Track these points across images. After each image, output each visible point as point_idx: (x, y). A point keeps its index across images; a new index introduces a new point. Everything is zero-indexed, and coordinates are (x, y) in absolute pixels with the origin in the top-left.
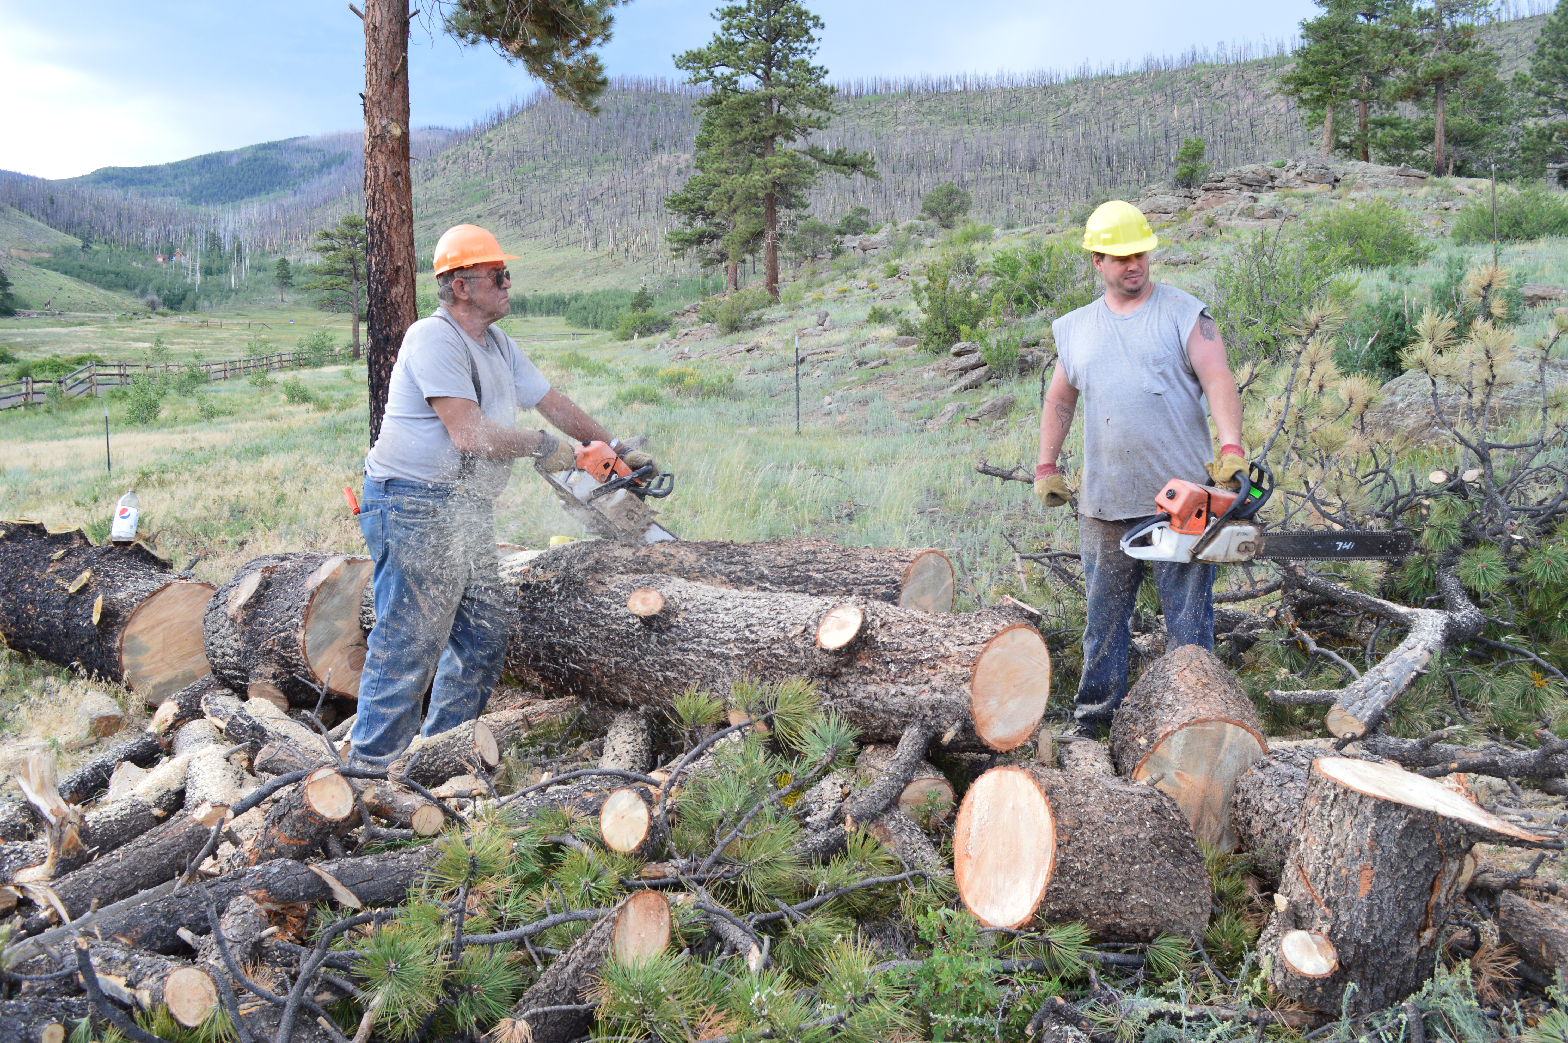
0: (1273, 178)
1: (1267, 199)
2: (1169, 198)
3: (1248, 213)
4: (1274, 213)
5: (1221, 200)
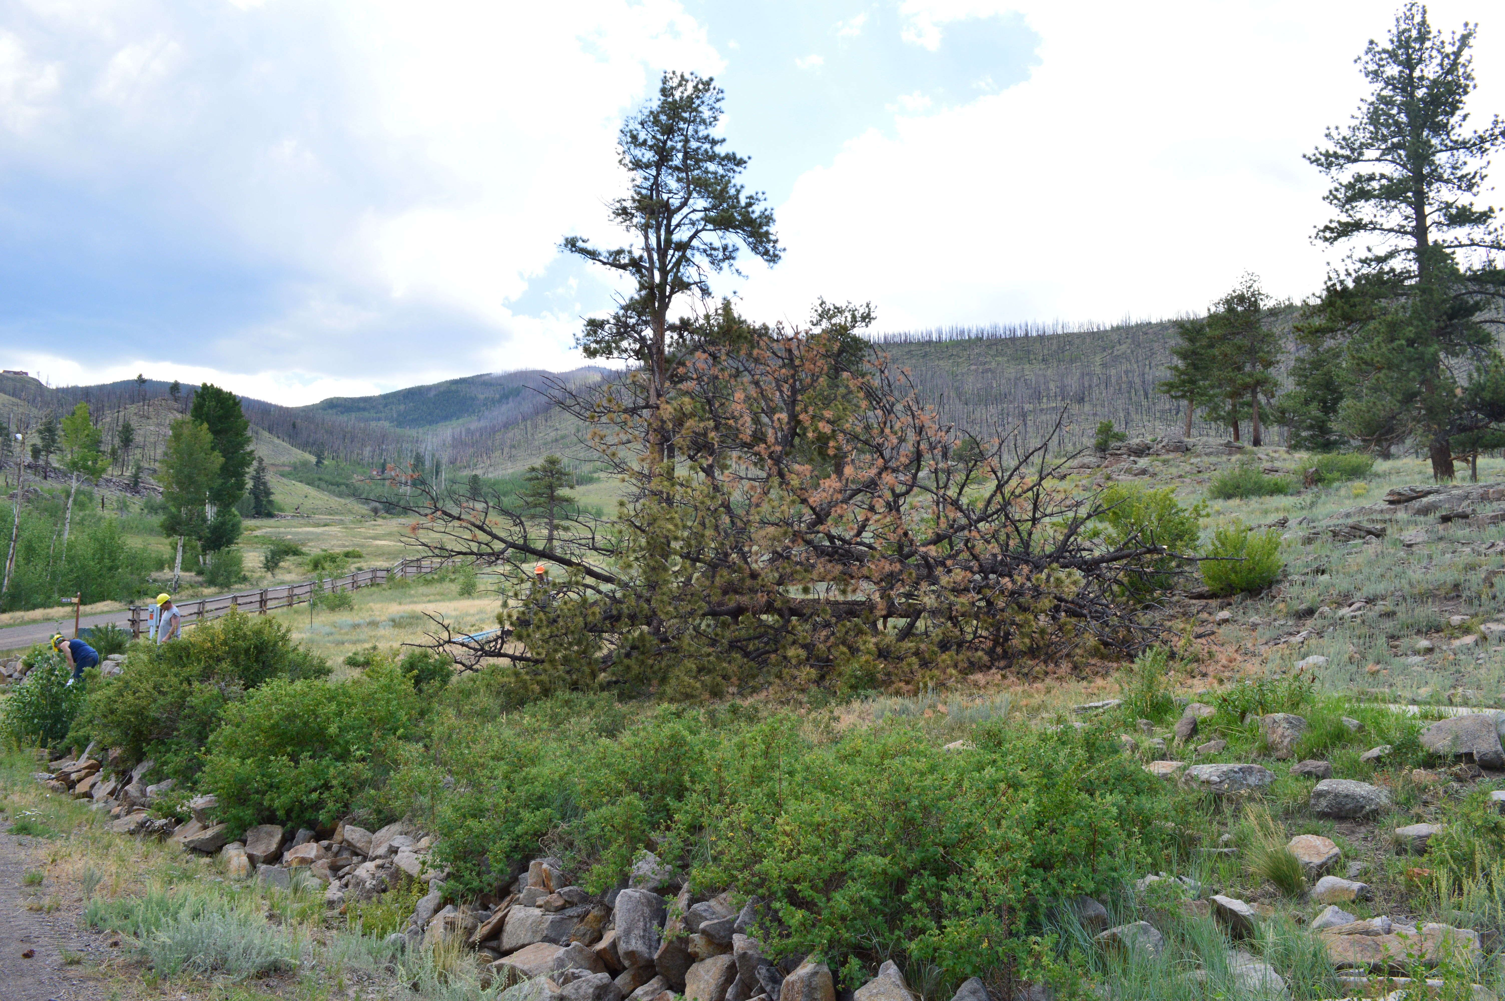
0: (1149, 448)
1: (1143, 462)
2: (1091, 459)
3: (1128, 471)
4: (1144, 472)
5: (1118, 461)
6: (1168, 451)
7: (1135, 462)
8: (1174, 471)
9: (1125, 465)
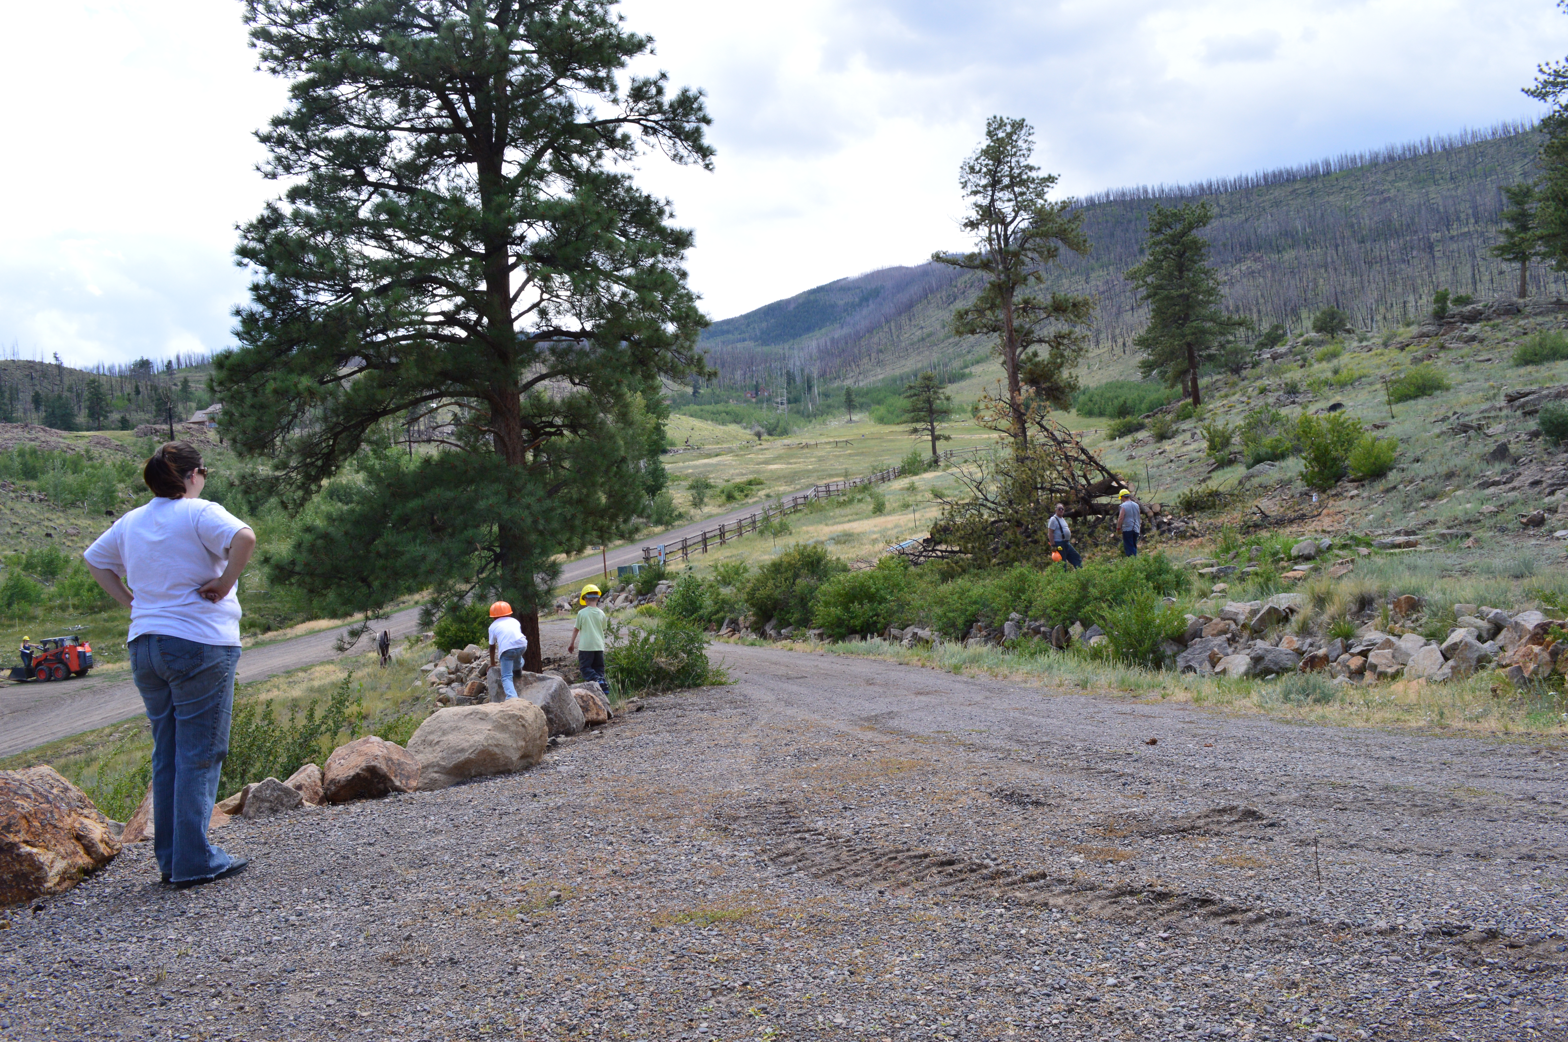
3: (1459, 339)
4: (1473, 338)
5: (1452, 330)
6: (1499, 315)
7: (1466, 329)
8: (1500, 335)
9: (1457, 333)
